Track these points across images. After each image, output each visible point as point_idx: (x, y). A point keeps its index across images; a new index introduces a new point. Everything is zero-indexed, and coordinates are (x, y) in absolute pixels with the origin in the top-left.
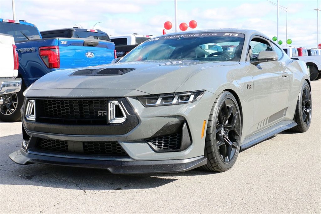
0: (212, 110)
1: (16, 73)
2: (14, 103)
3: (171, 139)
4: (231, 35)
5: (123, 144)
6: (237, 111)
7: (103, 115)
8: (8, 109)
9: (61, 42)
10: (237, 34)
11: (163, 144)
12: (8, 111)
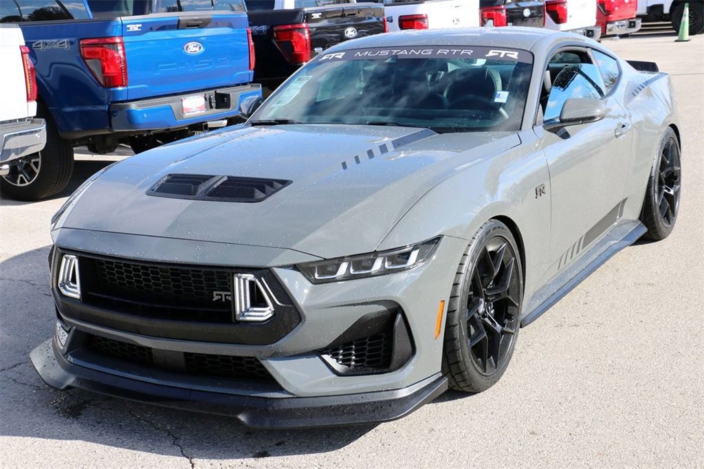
0: (459, 273)
1: (32, 108)
2: (33, 161)
3: (370, 345)
4: (502, 56)
5: (269, 363)
6: (514, 255)
7: (224, 300)
8: (22, 173)
9: (128, 26)
10: (516, 53)
11: (354, 358)
12: (21, 177)
